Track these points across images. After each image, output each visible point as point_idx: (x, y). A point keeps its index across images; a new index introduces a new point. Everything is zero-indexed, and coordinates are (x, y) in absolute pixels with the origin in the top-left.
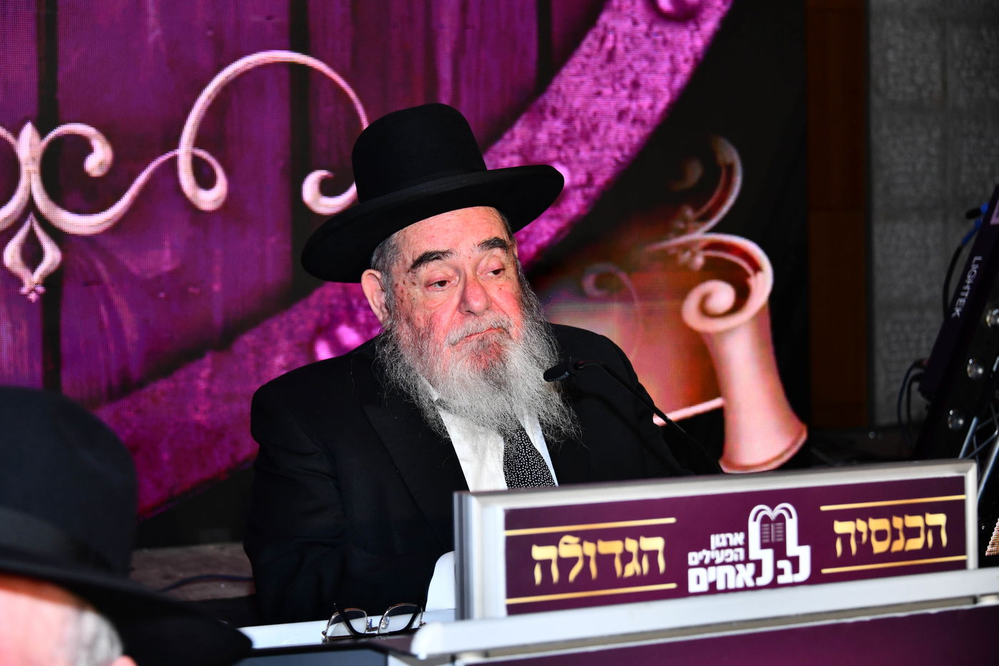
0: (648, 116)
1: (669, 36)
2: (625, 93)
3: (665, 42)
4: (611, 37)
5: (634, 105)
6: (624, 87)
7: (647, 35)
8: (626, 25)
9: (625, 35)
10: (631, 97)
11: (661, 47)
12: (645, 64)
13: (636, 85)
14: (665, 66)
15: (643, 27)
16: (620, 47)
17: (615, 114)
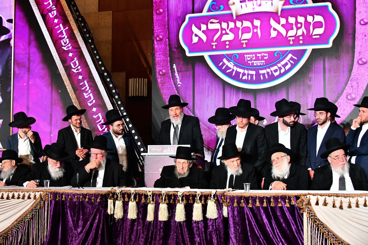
0: (346, 114)
1: (350, 102)
2: (342, 111)
3: (349, 103)
4: (340, 103)
5: (344, 113)
6: (342, 110)
7: (346, 102)
8: (343, 101)
9: (342, 103)
10: (343, 112)
11: (349, 104)
12: (346, 107)
13: (344, 110)
14: (349, 107)
15: (346, 101)
16: (341, 104)
17: (341, 114)
